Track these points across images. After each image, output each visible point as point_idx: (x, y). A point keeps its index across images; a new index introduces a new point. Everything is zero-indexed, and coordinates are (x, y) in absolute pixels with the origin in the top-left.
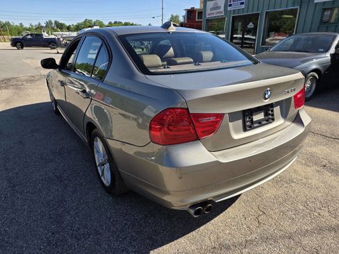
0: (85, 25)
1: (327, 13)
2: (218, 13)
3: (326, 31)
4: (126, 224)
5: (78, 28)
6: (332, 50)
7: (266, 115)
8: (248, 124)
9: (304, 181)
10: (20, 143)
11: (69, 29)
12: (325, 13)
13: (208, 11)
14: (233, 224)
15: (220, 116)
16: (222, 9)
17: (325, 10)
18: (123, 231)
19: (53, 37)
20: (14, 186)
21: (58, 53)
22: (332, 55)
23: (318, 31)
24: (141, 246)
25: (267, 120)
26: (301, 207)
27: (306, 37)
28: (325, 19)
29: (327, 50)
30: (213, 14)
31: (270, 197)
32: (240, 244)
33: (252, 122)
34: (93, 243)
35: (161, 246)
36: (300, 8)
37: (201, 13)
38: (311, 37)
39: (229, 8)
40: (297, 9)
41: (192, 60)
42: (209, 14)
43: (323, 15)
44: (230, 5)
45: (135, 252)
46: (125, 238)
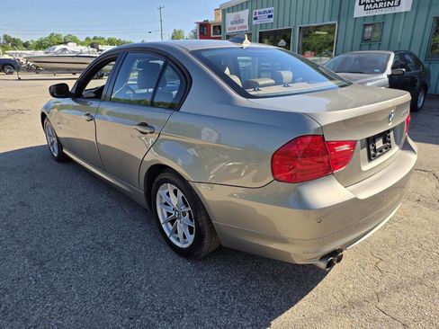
0: (51, 41)
1: (369, 29)
2: (240, 28)
3: (370, 49)
4: (224, 293)
5: (40, 45)
6: (389, 71)
7: (385, 142)
8: (372, 152)
9: (405, 219)
10: (22, 204)
11: (26, 45)
12: (367, 30)
13: (228, 25)
14: (353, 276)
15: (353, 144)
16: (246, 23)
17: (366, 25)
18: (224, 303)
19: (7, 57)
20: (42, 264)
21: (20, 79)
22: (390, 77)
23: (360, 50)
24: (256, 318)
25: (386, 148)
26: (416, 248)
27: (357, 56)
28: (367, 36)
29: (383, 71)
30: (235, 29)
31: (379, 241)
32: (372, 299)
33: (375, 150)
34: (192, 323)
35: (280, 314)
36: (339, 22)
37: (220, 27)
38: (363, 55)
39: (254, 22)
40: (334, 25)
41: (273, 81)
42: (229, 29)
43: (364, 32)
44: (256, 19)
45: (252, 325)
46: (232, 311)
